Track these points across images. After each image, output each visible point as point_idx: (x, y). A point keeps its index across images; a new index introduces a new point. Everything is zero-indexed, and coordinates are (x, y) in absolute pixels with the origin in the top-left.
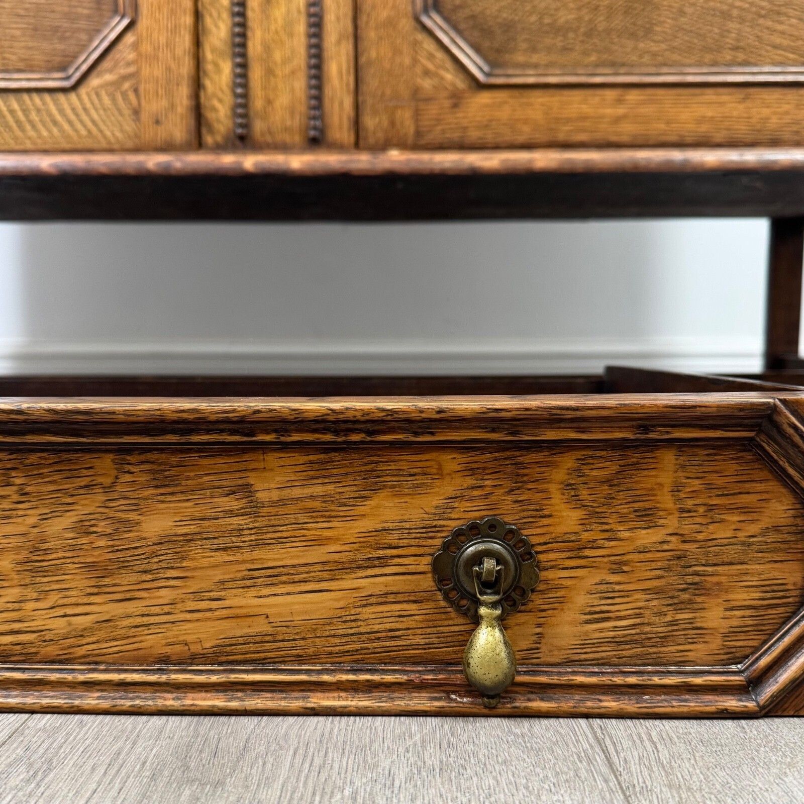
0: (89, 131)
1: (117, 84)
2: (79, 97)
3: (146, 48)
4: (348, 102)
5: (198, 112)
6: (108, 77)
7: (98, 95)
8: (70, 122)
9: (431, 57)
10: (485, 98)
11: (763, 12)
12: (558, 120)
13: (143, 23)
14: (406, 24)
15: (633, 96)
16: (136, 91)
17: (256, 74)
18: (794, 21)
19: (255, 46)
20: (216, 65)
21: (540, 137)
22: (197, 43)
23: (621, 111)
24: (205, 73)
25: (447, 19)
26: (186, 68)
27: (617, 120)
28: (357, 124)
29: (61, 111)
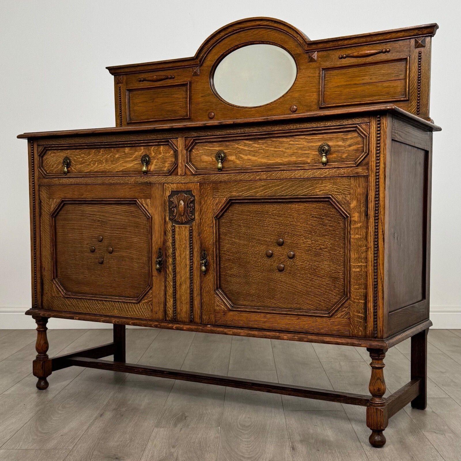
0: (142, 314)
1: (148, 303)
2: (139, 304)
3: (154, 294)
4: (199, 312)
5: (165, 311)
6: (146, 301)
7: (143, 305)
8: (138, 312)
9: (218, 301)
10: (231, 313)
11: (304, 294)
12: (249, 321)
13: (154, 288)
14: (212, 292)
15: (268, 316)
16: (152, 305)
17: (178, 303)
18: (312, 297)
19: (178, 296)
20: (169, 300)
21: (246, 326)
22: (165, 294)
23: (265, 320)
24: (167, 302)
25: (223, 291)
26: (163, 300)
27: (265, 322)
28: (201, 317)
29: (136, 308)
